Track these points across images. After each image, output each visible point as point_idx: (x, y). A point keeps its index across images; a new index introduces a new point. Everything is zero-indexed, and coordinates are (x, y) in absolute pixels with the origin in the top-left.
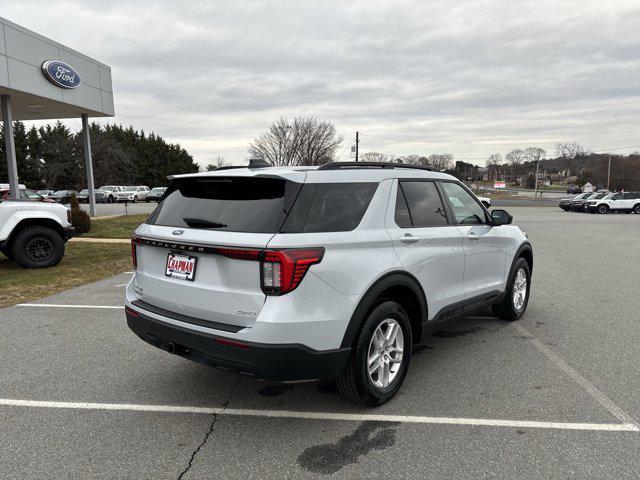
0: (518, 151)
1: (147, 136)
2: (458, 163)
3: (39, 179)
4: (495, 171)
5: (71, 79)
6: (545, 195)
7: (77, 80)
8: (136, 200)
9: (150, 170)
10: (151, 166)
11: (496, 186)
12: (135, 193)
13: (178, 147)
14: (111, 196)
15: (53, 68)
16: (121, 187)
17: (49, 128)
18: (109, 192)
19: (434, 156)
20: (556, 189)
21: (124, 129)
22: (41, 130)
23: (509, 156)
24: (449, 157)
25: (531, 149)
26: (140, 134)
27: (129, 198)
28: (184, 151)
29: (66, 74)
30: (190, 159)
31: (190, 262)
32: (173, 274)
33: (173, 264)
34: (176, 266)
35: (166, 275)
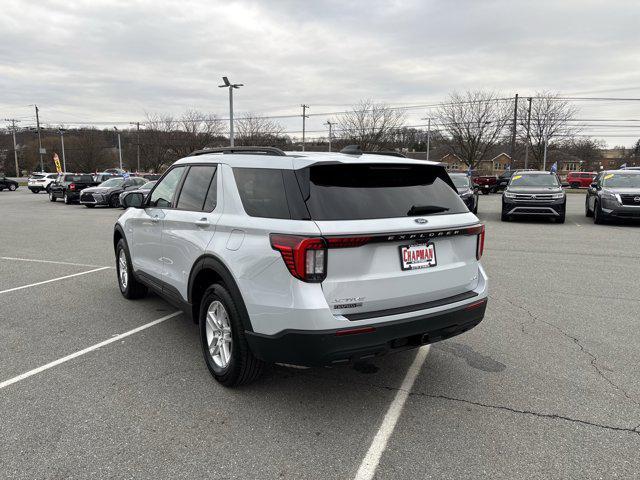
31: (428, 249)
32: (412, 265)
33: (409, 256)
34: (414, 257)
35: (403, 269)
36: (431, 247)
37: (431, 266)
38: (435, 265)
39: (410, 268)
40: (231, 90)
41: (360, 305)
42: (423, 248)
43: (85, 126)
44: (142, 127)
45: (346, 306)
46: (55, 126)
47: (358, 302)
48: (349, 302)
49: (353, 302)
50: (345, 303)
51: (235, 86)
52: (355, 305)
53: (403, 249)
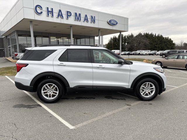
1: (157, 35)
3: (125, 49)
5: (115, 23)
7: (117, 23)
8: (146, 55)
9: (156, 46)
10: (157, 44)
12: (146, 52)
13: (168, 38)
14: (139, 53)
15: (110, 21)
16: (143, 51)
17: (129, 35)
18: (139, 52)
21: (149, 34)
22: (127, 36)
26: (154, 35)
27: (144, 54)
28: (170, 39)
29: (114, 22)
30: (172, 41)
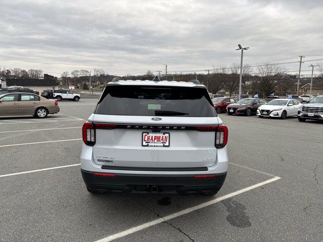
0: (77, 71)
2: (45, 75)
4: (66, 80)
6: (94, 93)
11: (70, 88)
19: (32, 70)
20: (96, 90)
23: (72, 73)
24: (41, 71)
25: (83, 71)
31: (164, 136)
32: (149, 144)
33: (148, 138)
34: (152, 139)
35: (143, 146)
36: (167, 135)
37: (164, 146)
38: (169, 146)
39: (147, 146)
40: (242, 51)
41: (112, 161)
42: (161, 135)
43: (190, 73)
44: (210, 72)
45: (103, 161)
46: (173, 73)
47: (110, 160)
48: (105, 159)
49: (107, 159)
50: (103, 159)
51: (245, 49)
52: (108, 161)
53: (144, 134)
